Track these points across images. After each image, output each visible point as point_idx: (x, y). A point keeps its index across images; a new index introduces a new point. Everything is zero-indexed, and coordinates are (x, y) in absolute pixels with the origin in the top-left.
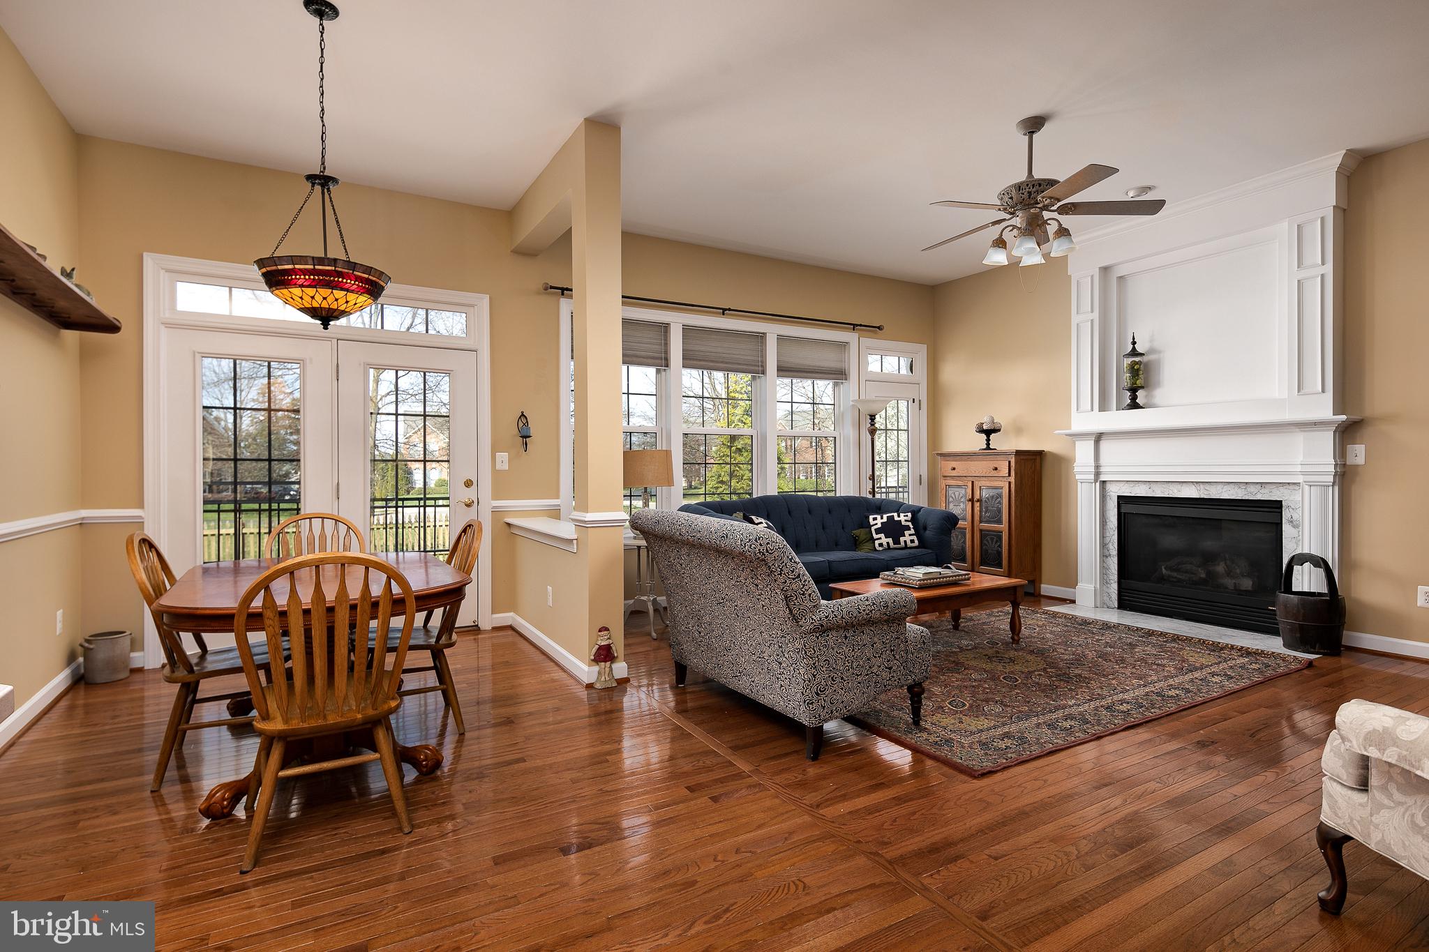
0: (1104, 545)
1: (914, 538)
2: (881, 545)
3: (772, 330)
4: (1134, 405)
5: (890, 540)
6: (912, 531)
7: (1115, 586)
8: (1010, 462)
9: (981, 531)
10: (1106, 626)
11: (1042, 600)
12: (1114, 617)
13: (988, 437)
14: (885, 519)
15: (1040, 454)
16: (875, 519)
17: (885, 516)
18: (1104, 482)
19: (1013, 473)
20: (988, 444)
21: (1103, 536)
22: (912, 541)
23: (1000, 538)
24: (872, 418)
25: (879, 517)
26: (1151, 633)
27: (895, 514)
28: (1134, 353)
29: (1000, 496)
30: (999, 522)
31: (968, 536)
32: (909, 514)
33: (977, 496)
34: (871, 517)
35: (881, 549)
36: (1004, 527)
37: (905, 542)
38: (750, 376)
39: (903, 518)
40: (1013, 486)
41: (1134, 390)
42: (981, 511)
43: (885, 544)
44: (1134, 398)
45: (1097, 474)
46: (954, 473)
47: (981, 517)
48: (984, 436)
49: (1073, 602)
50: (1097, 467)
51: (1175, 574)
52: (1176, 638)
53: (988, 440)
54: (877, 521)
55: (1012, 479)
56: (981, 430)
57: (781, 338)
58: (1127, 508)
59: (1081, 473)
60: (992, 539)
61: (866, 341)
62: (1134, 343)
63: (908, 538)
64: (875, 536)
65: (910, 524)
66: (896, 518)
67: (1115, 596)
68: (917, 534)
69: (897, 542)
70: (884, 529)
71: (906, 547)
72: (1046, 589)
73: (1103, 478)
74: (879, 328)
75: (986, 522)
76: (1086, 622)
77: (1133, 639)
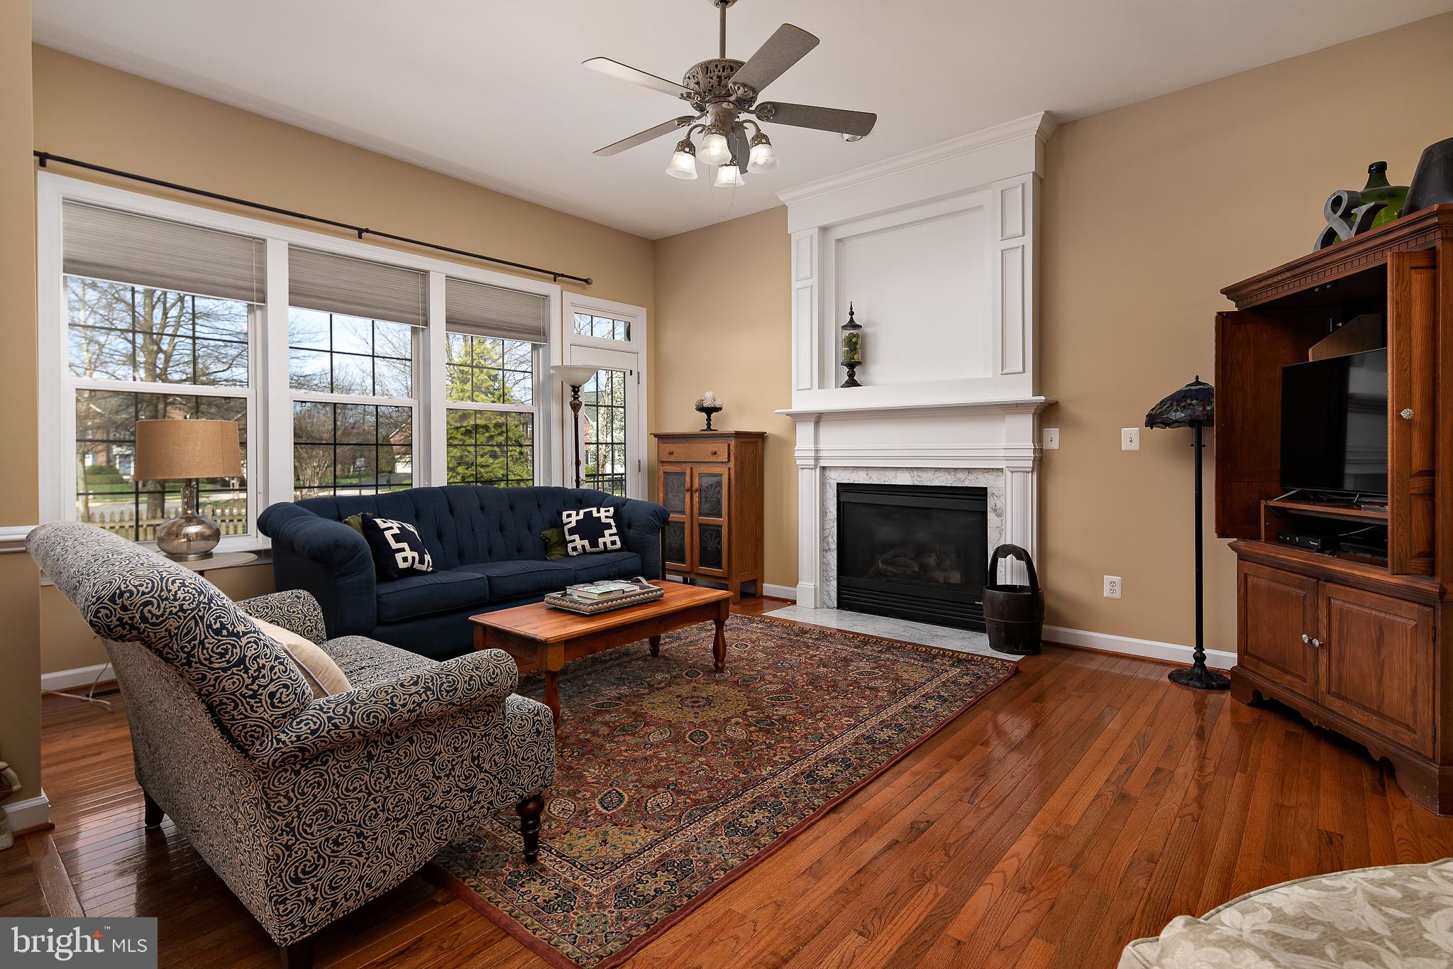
0: (823, 539)
1: (617, 538)
2: (575, 549)
3: (439, 270)
4: (852, 383)
5: (586, 543)
6: (614, 530)
7: (834, 583)
8: (729, 445)
9: (701, 525)
10: (824, 634)
11: (764, 601)
12: (833, 620)
13: (709, 416)
14: (581, 516)
15: (761, 437)
16: (569, 516)
17: (582, 512)
18: (824, 468)
19: (732, 459)
20: (709, 425)
21: (822, 529)
22: (613, 543)
23: (719, 533)
24: (576, 389)
25: (574, 513)
26: (866, 640)
27: (594, 510)
28: (852, 325)
29: (719, 484)
30: (719, 515)
31: (687, 531)
32: (612, 509)
33: (696, 485)
34: (565, 514)
35: (575, 554)
36: (723, 520)
37: (605, 544)
38: (409, 326)
39: (605, 514)
40: (732, 472)
41: (852, 366)
42: (700, 502)
43: (579, 547)
44: (851, 375)
45: (817, 459)
46: (672, 458)
47: (700, 508)
48: (704, 415)
49: (794, 602)
50: (817, 451)
51: (890, 568)
52: (892, 645)
53: (709, 420)
54: (572, 518)
55: (732, 465)
56: (701, 409)
57: (449, 278)
58: (846, 497)
59: (801, 458)
60: (711, 535)
61: (572, 297)
62: (852, 314)
63: (610, 538)
64: (568, 538)
65: (611, 521)
66: (595, 514)
67: (834, 595)
68: (620, 533)
69: (594, 544)
70: (580, 529)
71: (606, 550)
72: (769, 589)
73: (823, 463)
74: (586, 281)
75: (707, 515)
76: (803, 631)
77: (848, 650)
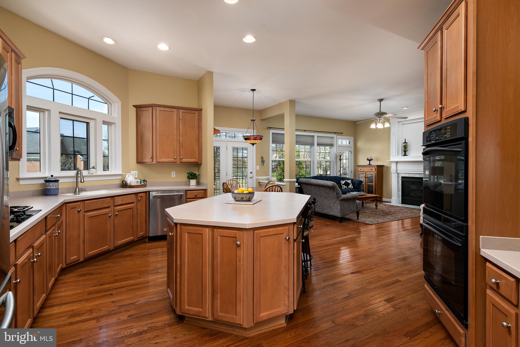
0: (398, 188)
1: (352, 186)
2: (344, 188)
3: (316, 135)
4: (405, 155)
5: (346, 187)
6: (351, 185)
7: (401, 198)
8: (375, 168)
9: (368, 185)
10: (398, 206)
11: (383, 202)
12: (400, 205)
13: (370, 161)
14: (345, 182)
15: (383, 166)
16: (342, 182)
17: (345, 181)
18: (398, 173)
19: (376, 171)
20: (370, 163)
21: (398, 186)
22: (351, 187)
23: (373, 187)
24: (340, 156)
25: (343, 181)
26: (407, 208)
27: (347, 181)
28: (405, 142)
29: (373, 176)
30: (373, 183)
31: (364, 186)
32: (351, 181)
33: (367, 176)
34: (341, 181)
35: (344, 189)
36: (374, 184)
37: (350, 187)
38: (310, 146)
39: (349, 181)
40: (376, 174)
41: (405, 152)
42: (368, 180)
43: (345, 188)
44: (405, 153)
45: (397, 171)
46: (361, 170)
47: (368, 181)
48: (369, 161)
49: (391, 202)
50: (397, 169)
51: (414, 195)
52: (413, 209)
53: (370, 162)
54: (343, 182)
55: (376, 172)
56: (368, 160)
57: (318, 136)
58: (403, 180)
59: (392, 171)
60: (371, 187)
61: (338, 137)
62: (405, 140)
63: (351, 186)
64: (342, 186)
65: (351, 183)
66: (347, 182)
67: (401, 201)
68: (353, 185)
69: (348, 187)
70: (344, 184)
71: (350, 188)
72: (384, 199)
73: (398, 172)
74: (342, 133)
75: (369, 183)
76: (393, 206)
77: (403, 208)
